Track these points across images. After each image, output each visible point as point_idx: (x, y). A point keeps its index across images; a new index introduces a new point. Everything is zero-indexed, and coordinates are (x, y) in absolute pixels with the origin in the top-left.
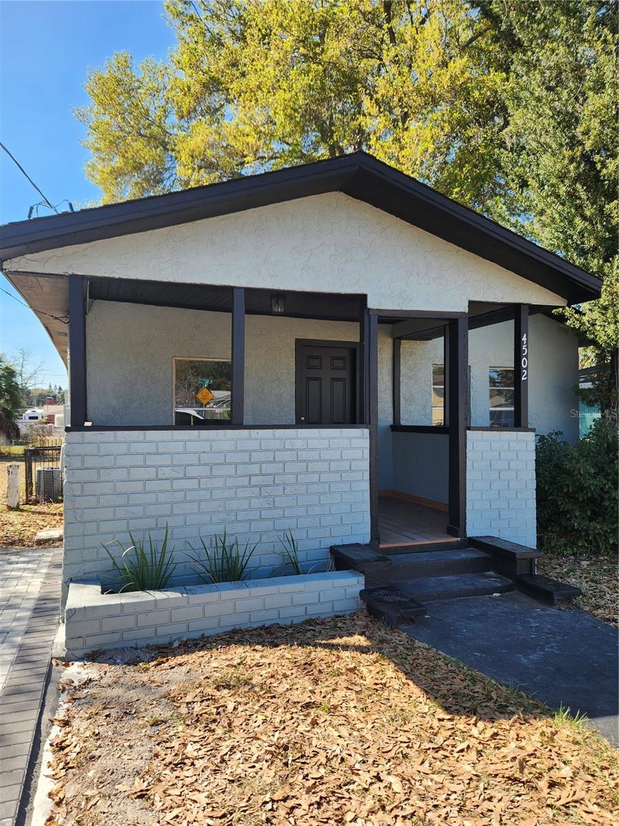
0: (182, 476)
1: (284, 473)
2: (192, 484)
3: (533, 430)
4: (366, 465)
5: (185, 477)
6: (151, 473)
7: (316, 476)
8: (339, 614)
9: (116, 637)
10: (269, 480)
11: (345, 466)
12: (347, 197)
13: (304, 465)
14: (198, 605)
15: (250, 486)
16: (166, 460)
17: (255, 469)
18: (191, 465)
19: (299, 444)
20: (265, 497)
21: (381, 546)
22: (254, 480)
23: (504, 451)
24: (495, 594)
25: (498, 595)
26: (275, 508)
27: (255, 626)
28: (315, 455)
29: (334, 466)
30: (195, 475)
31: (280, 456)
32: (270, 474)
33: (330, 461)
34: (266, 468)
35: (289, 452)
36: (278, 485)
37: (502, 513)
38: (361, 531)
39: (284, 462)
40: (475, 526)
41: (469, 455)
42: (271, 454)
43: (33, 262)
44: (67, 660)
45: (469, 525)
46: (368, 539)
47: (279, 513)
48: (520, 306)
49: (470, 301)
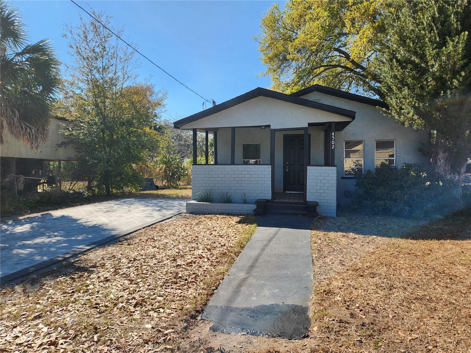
1: (244, 177)
2: (220, 179)
3: (336, 166)
5: (218, 177)
7: (254, 179)
9: (195, 210)
10: (240, 179)
11: (263, 176)
12: (263, 97)
13: (250, 175)
17: (236, 176)
18: (220, 174)
20: (239, 184)
21: (275, 201)
22: (236, 179)
23: (322, 173)
25: (301, 216)
28: (253, 173)
29: (259, 176)
31: (243, 173)
33: (258, 174)
34: (239, 176)
36: (243, 181)
37: (321, 194)
38: (268, 195)
39: (244, 174)
40: (310, 197)
41: (308, 174)
42: (240, 172)
43: (186, 126)
44: (186, 213)
45: (307, 197)
46: (270, 198)
47: (243, 188)
48: (331, 123)
49: (308, 123)
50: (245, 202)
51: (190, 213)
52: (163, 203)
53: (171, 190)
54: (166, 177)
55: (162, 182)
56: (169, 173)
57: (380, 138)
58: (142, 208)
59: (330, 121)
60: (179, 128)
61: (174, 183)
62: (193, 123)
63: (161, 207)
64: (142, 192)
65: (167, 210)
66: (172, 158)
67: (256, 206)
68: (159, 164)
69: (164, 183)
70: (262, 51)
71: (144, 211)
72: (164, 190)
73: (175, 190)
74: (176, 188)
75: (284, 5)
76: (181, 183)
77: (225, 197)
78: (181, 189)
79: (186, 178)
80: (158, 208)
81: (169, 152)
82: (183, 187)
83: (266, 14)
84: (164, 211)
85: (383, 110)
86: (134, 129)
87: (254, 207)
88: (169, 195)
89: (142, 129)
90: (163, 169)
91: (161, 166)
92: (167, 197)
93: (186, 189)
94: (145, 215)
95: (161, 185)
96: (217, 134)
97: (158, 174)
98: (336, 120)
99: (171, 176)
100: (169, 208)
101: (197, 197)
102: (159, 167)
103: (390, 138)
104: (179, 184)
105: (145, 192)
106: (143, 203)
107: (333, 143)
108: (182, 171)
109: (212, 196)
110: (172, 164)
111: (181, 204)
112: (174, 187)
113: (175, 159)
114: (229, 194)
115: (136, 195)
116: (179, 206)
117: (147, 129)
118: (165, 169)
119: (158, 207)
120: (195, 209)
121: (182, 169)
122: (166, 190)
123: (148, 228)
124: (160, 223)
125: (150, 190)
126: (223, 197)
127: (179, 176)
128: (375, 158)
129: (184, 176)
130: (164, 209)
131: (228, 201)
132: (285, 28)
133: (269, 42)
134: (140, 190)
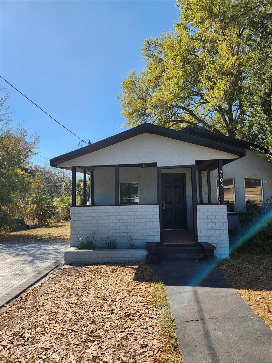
0: (100, 219)
1: (130, 219)
2: (103, 221)
3: (226, 204)
4: (158, 217)
5: (101, 220)
6: (92, 218)
7: (141, 220)
8: (139, 261)
10: (126, 221)
11: (151, 217)
12: (149, 134)
13: (137, 216)
14: (97, 254)
15: (120, 222)
16: (96, 215)
17: (121, 217)
18: (103, 216)
19: (135, 210)
20: (125, 226)
21: (164, 243)
23: (213, 212)
24: (196, 261)
25: (198, 261)
26: (127, 229)
27: (113, 262)
28: (140, 213)
29: (147, 217)
30: (104, 219)
31: (129, 214)
32: (126, 219)
33: (145, 215)
34: (124, 217)
35: (132, 212)
36: (128, 222)
37: (213, 234)
38: (157, 238)
39: (130, 216)
40: (201, 239)
41: (198, 213)
42: (126, 213)
43: (63, 165)
44: (64, 265)
45: (199, 238)
46: (159, 241)
47: (129, 231)
48: (218, 160)
49: (196, 161)
50: (132, 247)
51: (70, 265)
52: (35, 249)
53: (42, 229)
54: (37, 215)
55: (33, 221)
56: (40, 212)
57: (248, 176)
58: (10, 259)
59: (218, 159)
60: (55, 166)
61: (44, 221)
62: (71, 160)
63: (33, 255)
64: (12, 233)
65: (42, 260)
66: (43, 198)
67: (147, 251)
68: (30, 204)
69: (35, 223)
70: (123, 107)
71: (12, 264)
72: (35, 230)
73: (46, 229)
74: (47, 226)
75: (139, 73)
76: (52, 221)
77: (110, 241)
78: (52, 227)
79: (57, 215)
80: (30, 259)
81: (39, 193)
82: (53, 225)
83: (126, 77)
84: (38, 263)
85: (256, 150)
86: (5, 171)
87: (144, 253)
88: (41, 236)
89: (13, 170)
90: (34, 209)
91: (32, 206)
92: (39, 240)
93: (56, 226)
94: (13, 273)
95: (32, 225)
96: (93, 173)
97: (30, 213)
98: (224, 158)
99: (42, 215)
100: (44, 257)
101: (76, 243)
102: (30, 207)
103: (257, 177)
104: (50, 222)
105: (15, 233)
106: (12, 250)
107: (221, 181)
108: (53, 210)
109: (94, 241)
110: (43, 204)
111: (56, 249)
112: (44, 225)
113: (46, 199)
114: (113, 239)
115: (5, 238)
116: (55, 254)
117: (19, 171)
118: (36, 208)
119: (30, 256)
120: (75, 259)
121: (53, 208)
122: (38, 229)
123: (14, 300)
124: (33, 287)
125: (20, 230)
126: (107, 241)
127: (50, 214)
128: (246, 196)
129: (54, 214)
130: (38, 259)
131: (112, 246)
132: (141, 90)
133: (129, 100)
134: (10, 232)
